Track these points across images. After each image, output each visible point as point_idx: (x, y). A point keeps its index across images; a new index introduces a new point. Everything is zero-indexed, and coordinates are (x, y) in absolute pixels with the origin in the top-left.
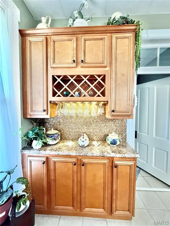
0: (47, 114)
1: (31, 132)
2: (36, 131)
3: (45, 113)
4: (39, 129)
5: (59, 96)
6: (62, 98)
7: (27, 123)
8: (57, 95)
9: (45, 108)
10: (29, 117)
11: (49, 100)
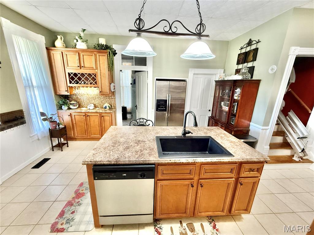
0: (68, 93)
1: (61, 101)
2: (63, 101)
3: (67, 92)
4: (65, 100)
5: (73, 83)
6: (75, 85)
7: (58, 97)
8: (72, 83)
9: (67, 90)
10: (58, 94)
11: (68, 85)
